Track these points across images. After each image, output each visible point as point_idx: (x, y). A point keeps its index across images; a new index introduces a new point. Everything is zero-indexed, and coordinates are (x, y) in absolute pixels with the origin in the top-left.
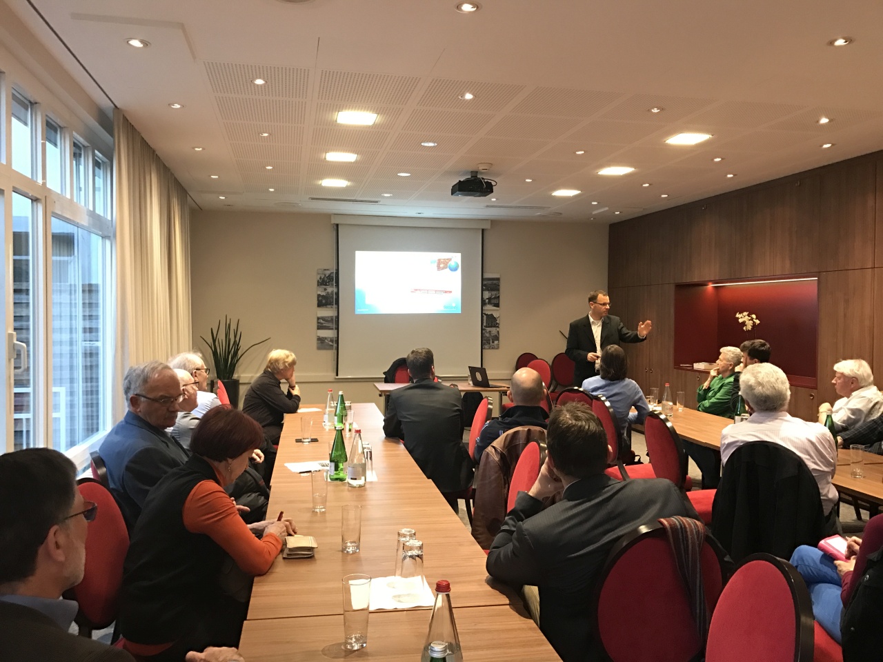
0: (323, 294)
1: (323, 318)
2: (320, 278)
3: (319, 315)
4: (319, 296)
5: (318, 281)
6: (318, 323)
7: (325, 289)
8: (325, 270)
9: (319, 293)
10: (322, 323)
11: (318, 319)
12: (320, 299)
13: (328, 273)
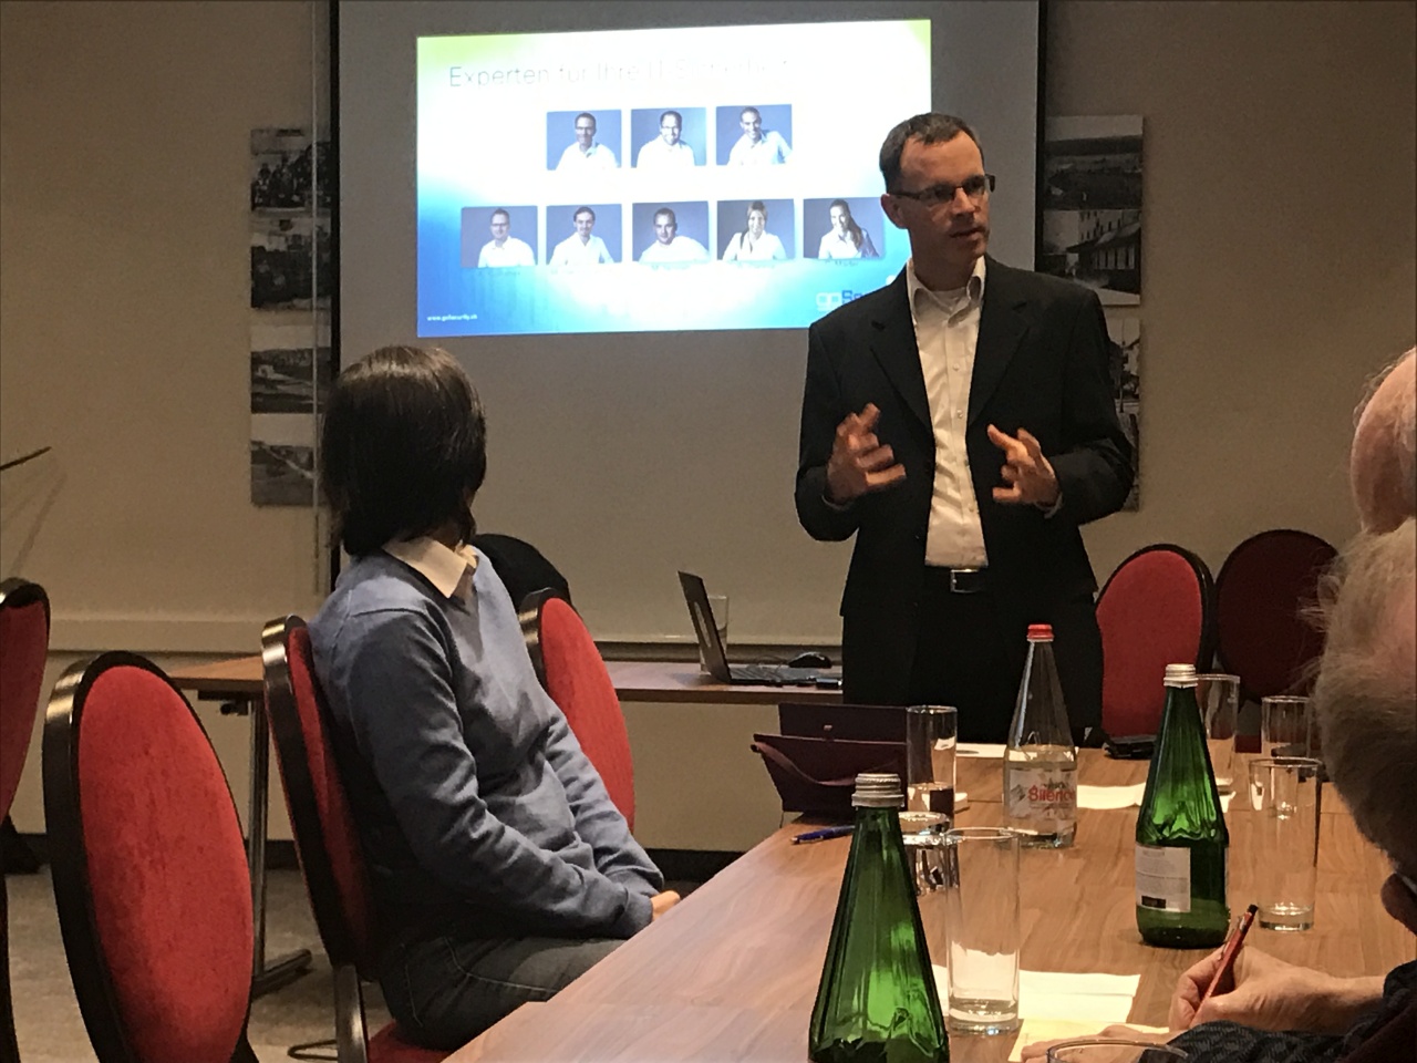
0: (278, 244)
1: (277, 359)
2: (264, 172)
3: (260, 346)
4: (258, 253)
5: (254, 186)
6: (255, 381)
7: (285, 225)
8: (283, 132)
9: (260, 240)
10: (272, 384)
11: (257, 360)
12: (263, 269)
13: (295, 145)
